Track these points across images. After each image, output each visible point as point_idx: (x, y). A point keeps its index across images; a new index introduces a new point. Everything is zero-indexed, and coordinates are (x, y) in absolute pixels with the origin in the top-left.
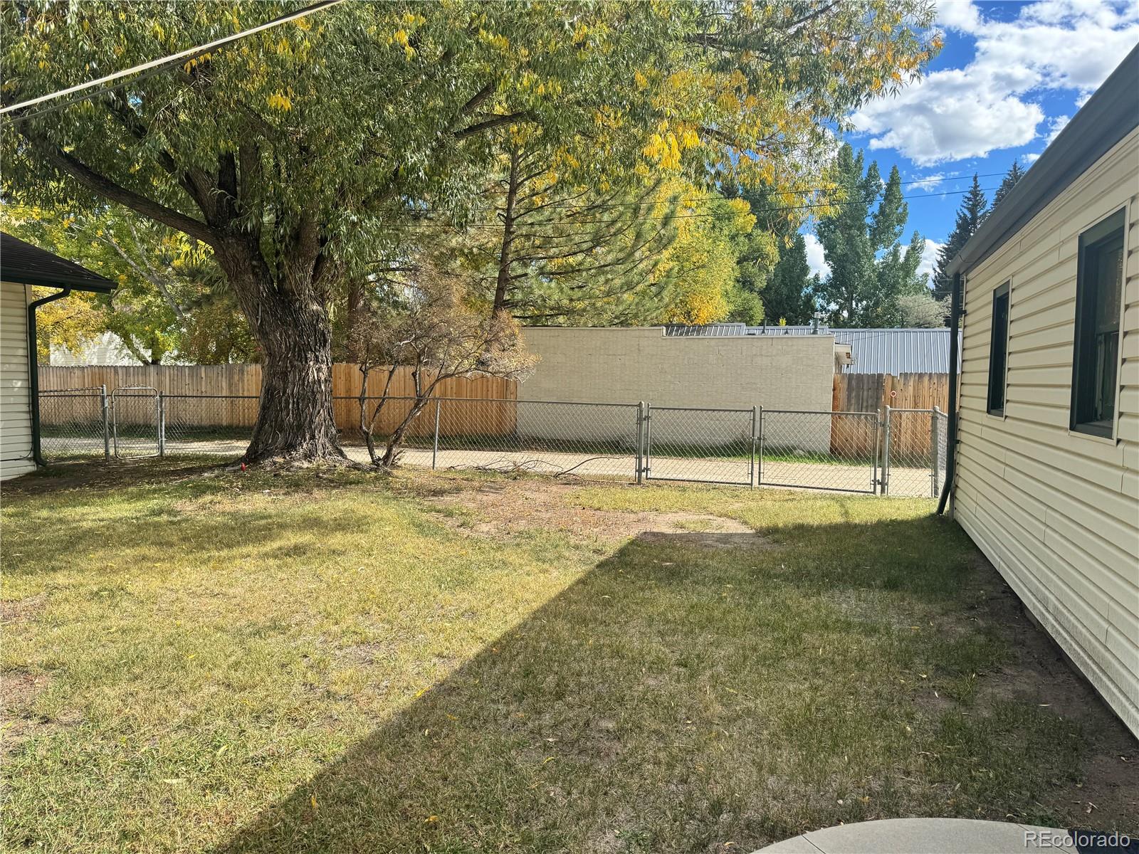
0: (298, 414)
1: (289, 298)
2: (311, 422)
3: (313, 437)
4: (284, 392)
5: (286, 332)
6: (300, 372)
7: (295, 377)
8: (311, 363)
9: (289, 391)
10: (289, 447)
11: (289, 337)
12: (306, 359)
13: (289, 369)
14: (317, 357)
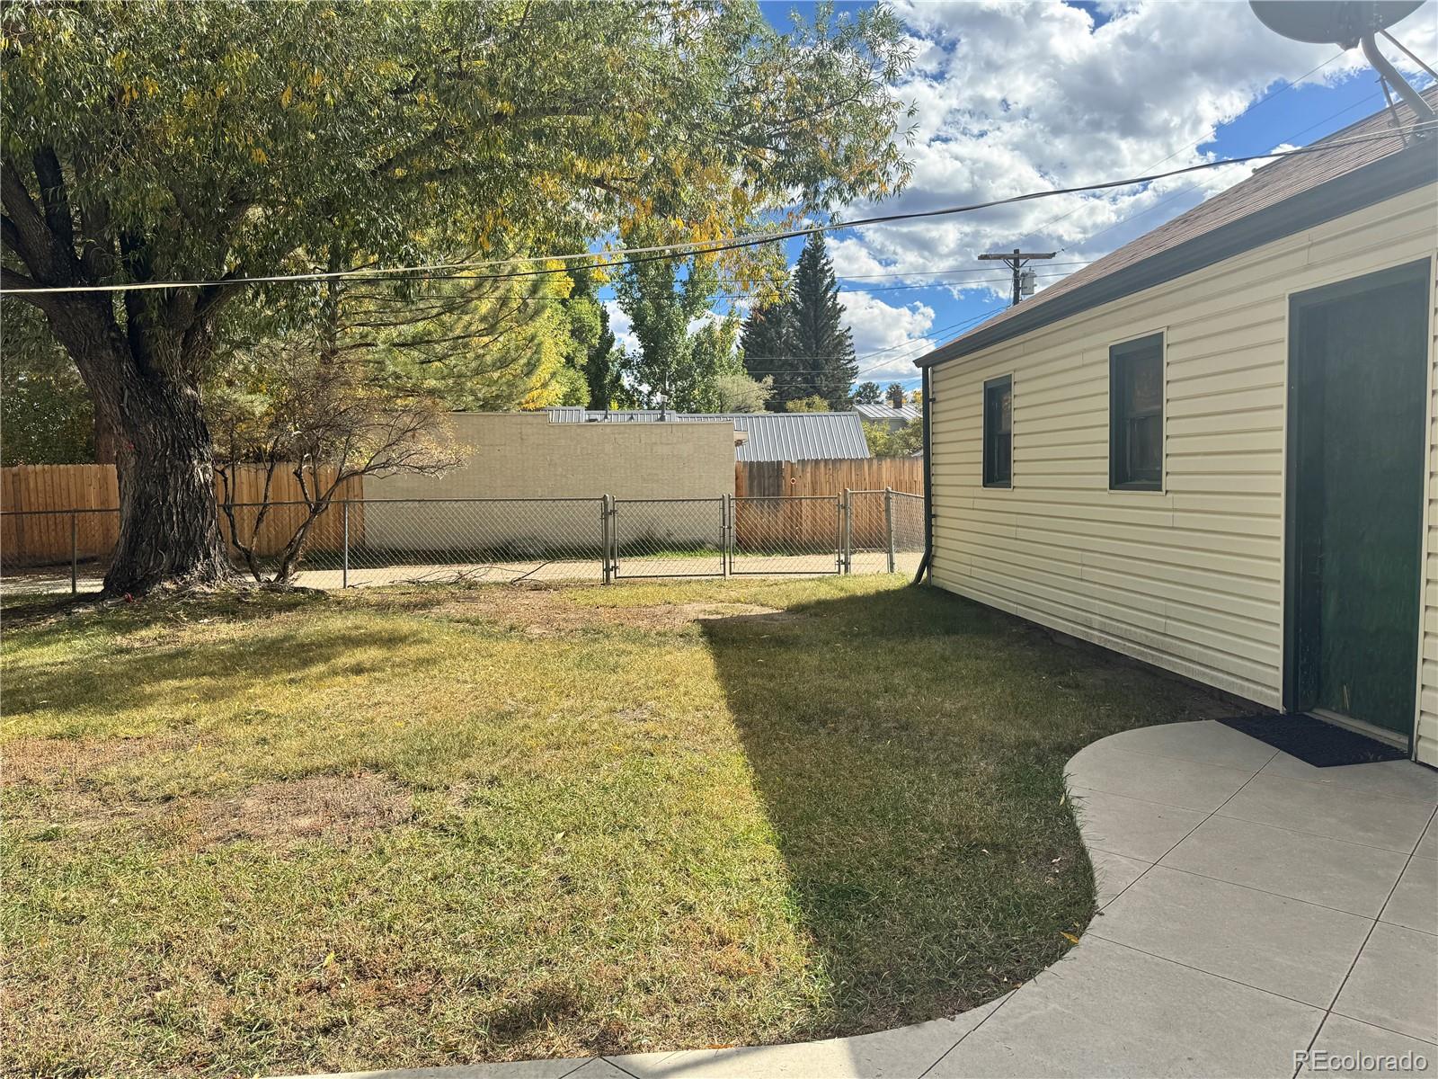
0: (185, 528)
1: (159, 380)
2: (202, 537)
3: (207, 556)
4: (165, 500)
5: (161, 424)
6: (183, 473)
7: (176, 482)
8: (195, 462)
9: (170, 498)
10: (179, 570)
11: (165, 430)
12: (190, 457)
13: (169, 471)
14: (201, 454)
